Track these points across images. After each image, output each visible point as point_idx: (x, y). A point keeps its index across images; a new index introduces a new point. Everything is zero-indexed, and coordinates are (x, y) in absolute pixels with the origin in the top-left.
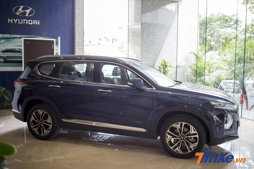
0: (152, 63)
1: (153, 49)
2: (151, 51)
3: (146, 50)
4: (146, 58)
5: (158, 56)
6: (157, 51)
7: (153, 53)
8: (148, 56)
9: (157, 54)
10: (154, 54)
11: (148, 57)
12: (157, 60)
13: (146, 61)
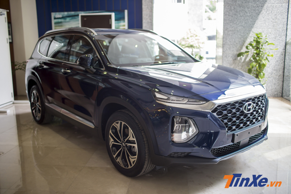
0: (242, 39)
1: (243, 18)
2: (239, 21)
3: (231, 20)
4: (231, 31)
5: (252, 27)
6: (251, 20)
7: (243, 23)
8: (235, 28)
9: (250, 24)
10: (245, 25)
11: (235, 30)
12: (250, 33)
13: (231, 36)
